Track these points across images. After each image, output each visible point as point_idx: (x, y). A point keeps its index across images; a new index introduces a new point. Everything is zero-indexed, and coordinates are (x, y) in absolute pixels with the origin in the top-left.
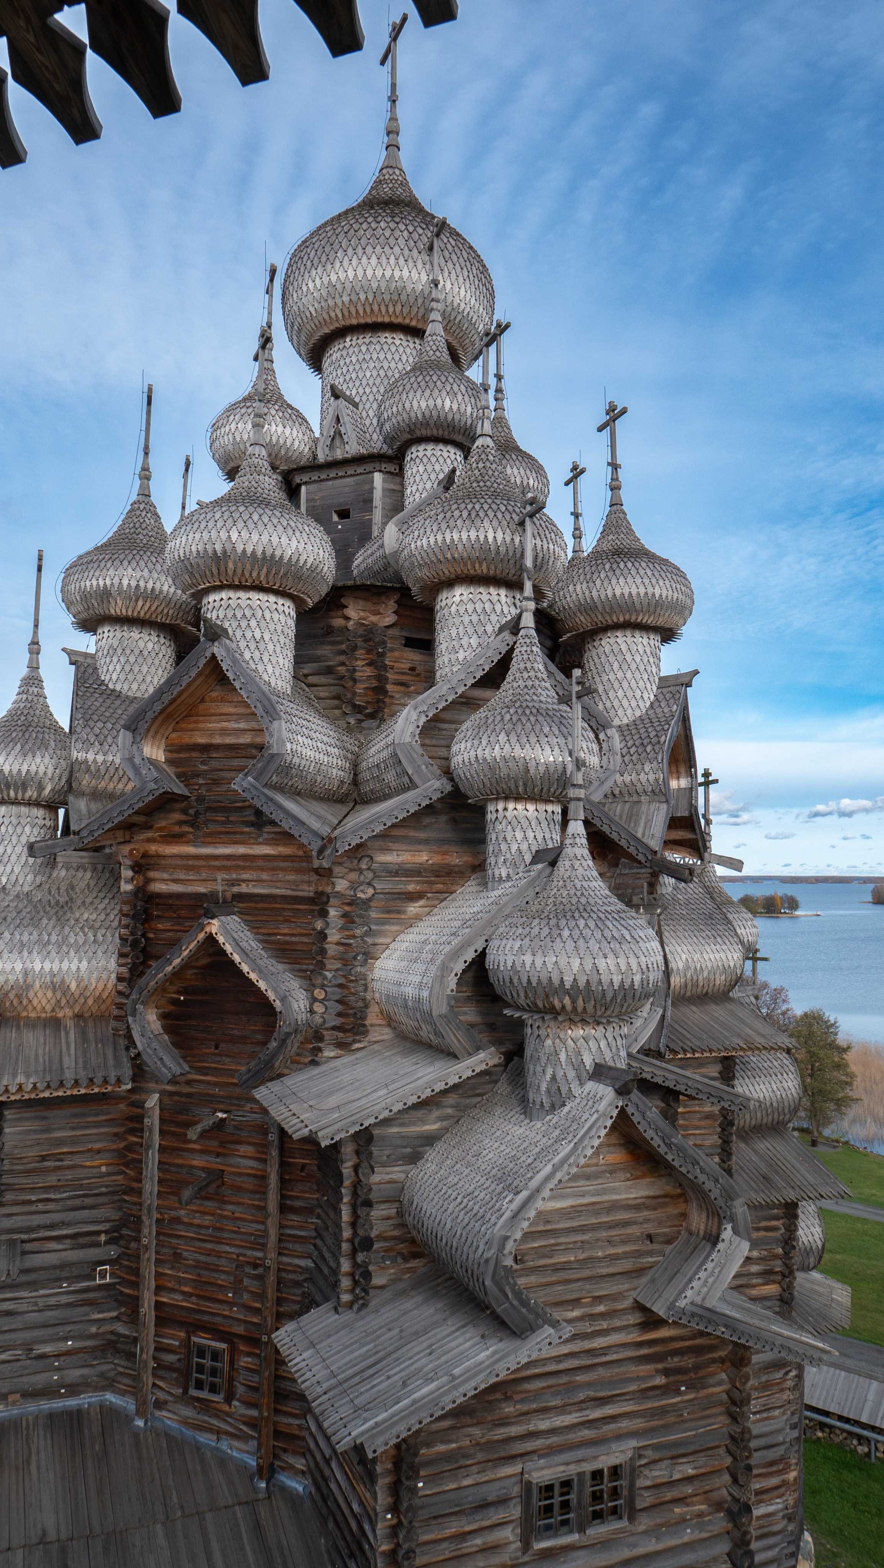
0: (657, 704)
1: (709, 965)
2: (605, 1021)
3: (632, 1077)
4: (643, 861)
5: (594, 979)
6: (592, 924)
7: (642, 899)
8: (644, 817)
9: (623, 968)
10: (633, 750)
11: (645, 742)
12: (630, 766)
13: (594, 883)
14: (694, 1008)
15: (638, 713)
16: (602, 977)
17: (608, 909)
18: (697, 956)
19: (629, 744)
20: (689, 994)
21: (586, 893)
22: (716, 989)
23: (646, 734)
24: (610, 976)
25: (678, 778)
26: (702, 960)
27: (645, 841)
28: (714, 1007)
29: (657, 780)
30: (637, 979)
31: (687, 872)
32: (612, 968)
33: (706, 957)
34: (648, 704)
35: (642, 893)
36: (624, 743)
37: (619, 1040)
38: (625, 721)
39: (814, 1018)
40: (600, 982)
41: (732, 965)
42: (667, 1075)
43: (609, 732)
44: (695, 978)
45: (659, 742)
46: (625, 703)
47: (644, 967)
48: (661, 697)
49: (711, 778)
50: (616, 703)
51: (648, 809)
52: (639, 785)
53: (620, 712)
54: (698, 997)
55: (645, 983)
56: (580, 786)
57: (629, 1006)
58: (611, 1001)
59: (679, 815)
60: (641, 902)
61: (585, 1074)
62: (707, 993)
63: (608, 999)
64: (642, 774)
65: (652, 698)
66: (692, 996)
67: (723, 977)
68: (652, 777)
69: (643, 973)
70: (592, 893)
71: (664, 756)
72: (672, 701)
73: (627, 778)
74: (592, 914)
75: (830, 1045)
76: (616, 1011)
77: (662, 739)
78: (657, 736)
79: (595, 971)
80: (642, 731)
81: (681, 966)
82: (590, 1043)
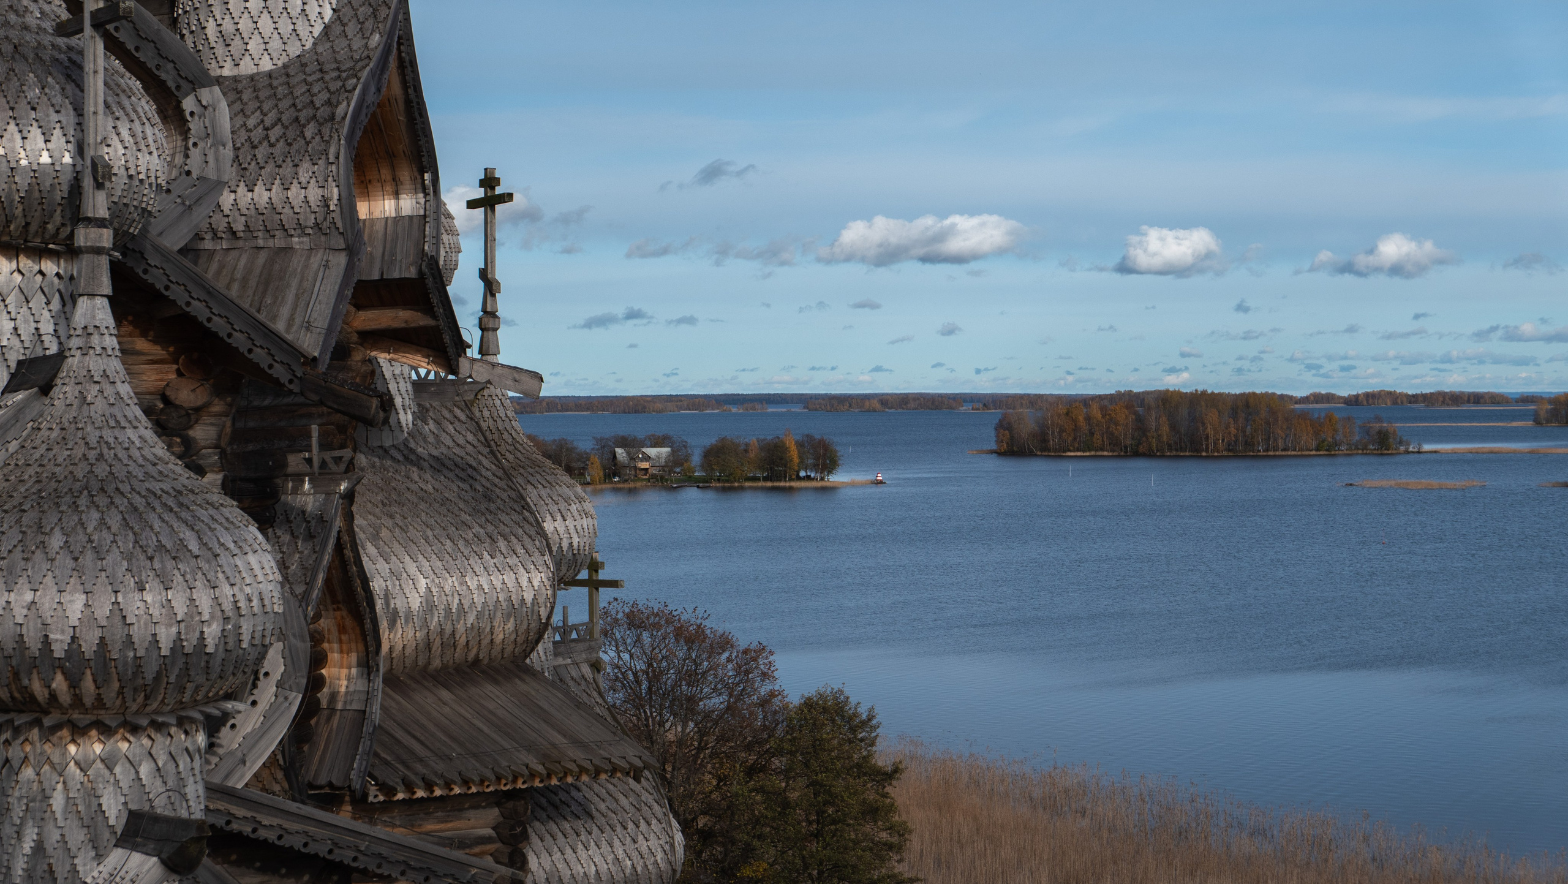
0: (337, 29)
1: (478, 599)
2: (144, 722)
3: (193, 834)
4: (284, 380)
5: (117, 634)
6: (115, 521)
7: (309, 461)
8: (294, 284)
9: (181, 610)
10: (277, 131)
11: (303, 116)
12: (269, 168)
13: (130, 432)
14: (445, 694)
15: (294, 50)
16: (134, 631)
17: (156, 487)
18: (450, 582)
19: (268, 121)
20: (437, 663)
21: (108, 454)
22: (497, 649)
23: (306, 99)
24: (151, 629)
25: (396, 194)
26: (463, 590)
27: (289, 337)
28: (490, 689)
29: (325, 202)
30: (212, 632)
31: (375, 402)
32: (156, 612)
33: (472, 583)
34: (318, 30)
35: (309, 448)
36: (239, 121)
37: (184, 762)
38: (266, 65)
39: (825, 710)
40: (129, 642)
41: (528, 597)
42: (312, 829)
43: (207, 95)
44: (448, 629)
45: (332, 117)
46: (265, 23)
47: (228, 606)
48: (347, 12)
49: (498, 191)
50: (245, 24)
51: (306, 266)
52: (287, 210)
53: (254, 45)
54: (458, 669)
55: (231, 641)
56: (101, 223)
57: (197, 688)
58: (157, 678)
59: (396, 275)
60: (305, 468)
61: (107, 835)
62: (477, 661)
63: (149, 676)
64: (295, 188)
65: (328, 14)
66: (445, 667)
67: (511, 625)
68: (314, 194)
69: (226, 619)
70: (122, 454)
71: (339, 148)
72: (369, 24)
73: (262, 195)
74: (118, 500)
75: (859, 766)
76: (171, 701)
77: (340, 111)
78: (328, 102)
79: (117, 619)
80: (299, 91)
81: (415, 602)
82: (118, 770)
